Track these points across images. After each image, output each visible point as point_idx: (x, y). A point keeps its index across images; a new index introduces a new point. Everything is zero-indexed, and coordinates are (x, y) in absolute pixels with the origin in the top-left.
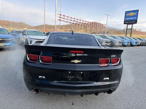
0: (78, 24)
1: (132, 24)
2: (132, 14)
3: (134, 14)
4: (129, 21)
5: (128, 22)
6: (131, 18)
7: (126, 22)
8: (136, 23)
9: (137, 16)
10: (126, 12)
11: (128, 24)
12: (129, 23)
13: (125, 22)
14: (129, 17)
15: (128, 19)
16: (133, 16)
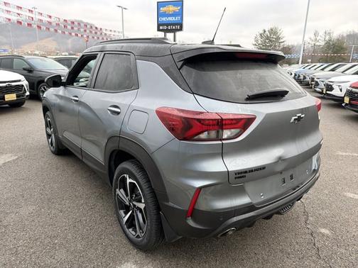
1: (174, 31)
4: (167, 25)
5: (165, 27)
6: (170, 19)
8: (181, 29)
9: (181, 14)
10: (160, 4)
11: (166, 31)
14: (165, 15)
15: (164, 19)
16: (174, 14)
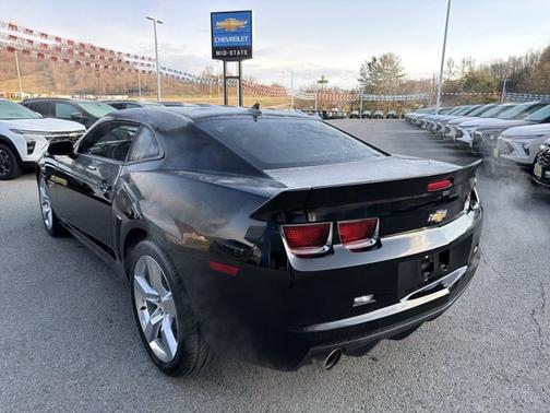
0: (34, 54)
1: (239, 58)
2: (233, 23)
3: (242, 24)
4: (228, 49)
5: (225, 53)
6: (232, 39)
7: (218, 53)
8: (249, 55)
9: (248, 31)
10: (215, 17)
11: (226, 58)
12: (228, 56)
13: (214, 50)
14: (225, 32)
15: (222, 40)
16: (238, 32)
